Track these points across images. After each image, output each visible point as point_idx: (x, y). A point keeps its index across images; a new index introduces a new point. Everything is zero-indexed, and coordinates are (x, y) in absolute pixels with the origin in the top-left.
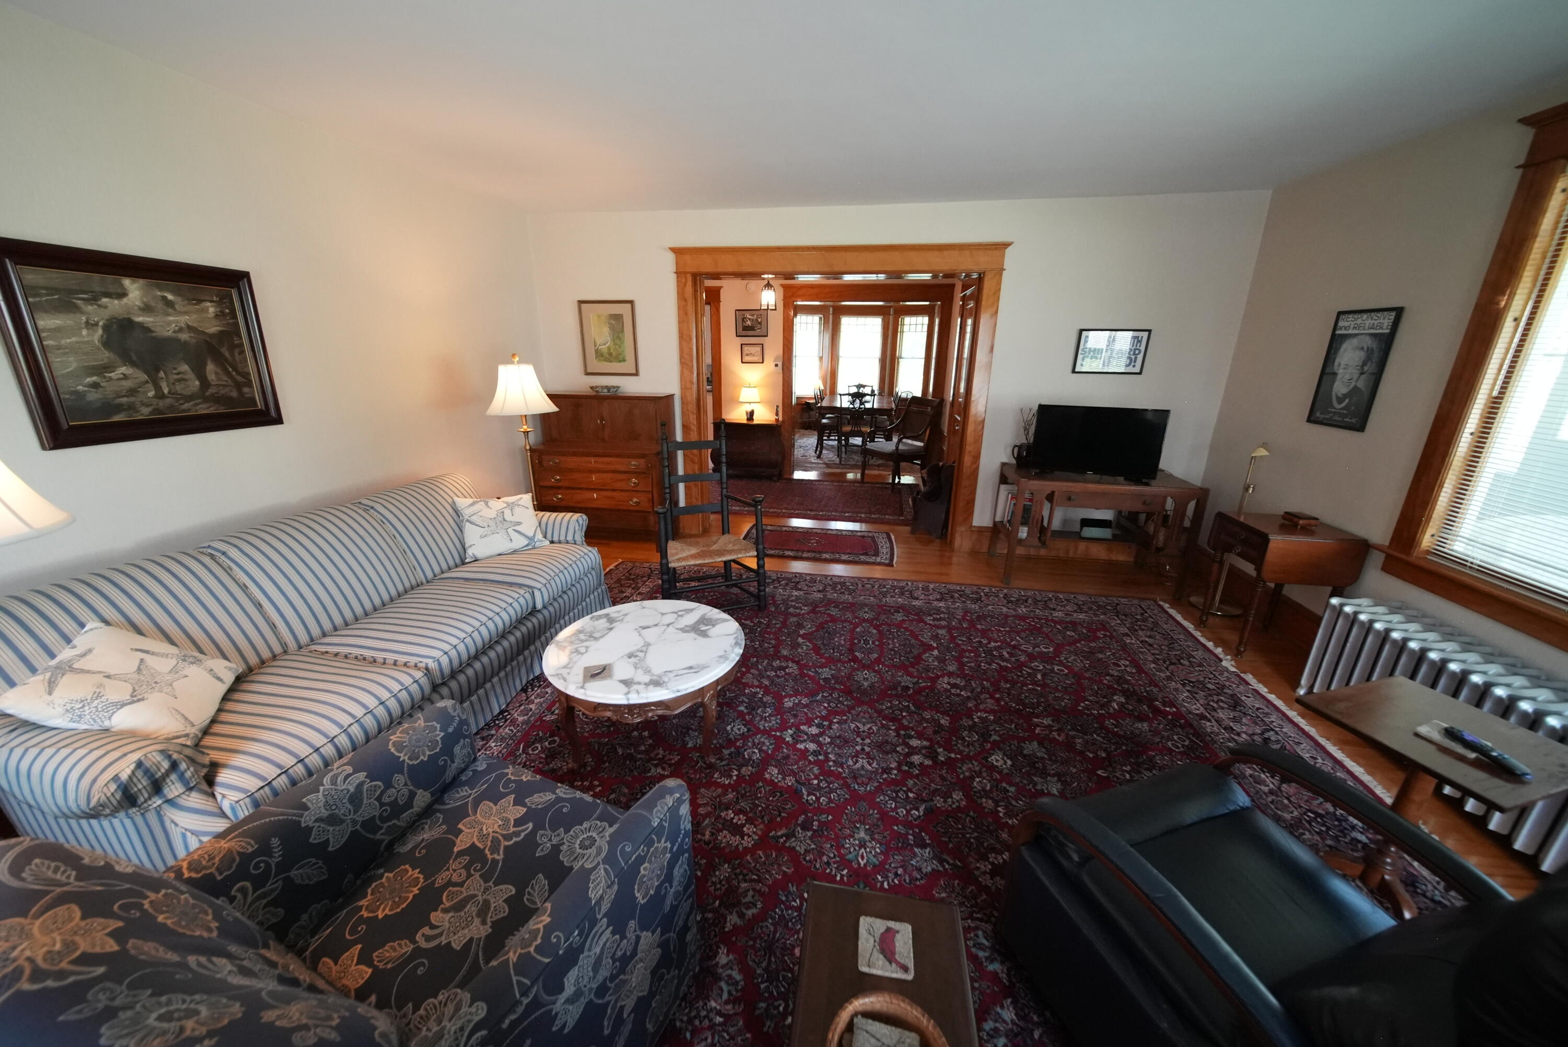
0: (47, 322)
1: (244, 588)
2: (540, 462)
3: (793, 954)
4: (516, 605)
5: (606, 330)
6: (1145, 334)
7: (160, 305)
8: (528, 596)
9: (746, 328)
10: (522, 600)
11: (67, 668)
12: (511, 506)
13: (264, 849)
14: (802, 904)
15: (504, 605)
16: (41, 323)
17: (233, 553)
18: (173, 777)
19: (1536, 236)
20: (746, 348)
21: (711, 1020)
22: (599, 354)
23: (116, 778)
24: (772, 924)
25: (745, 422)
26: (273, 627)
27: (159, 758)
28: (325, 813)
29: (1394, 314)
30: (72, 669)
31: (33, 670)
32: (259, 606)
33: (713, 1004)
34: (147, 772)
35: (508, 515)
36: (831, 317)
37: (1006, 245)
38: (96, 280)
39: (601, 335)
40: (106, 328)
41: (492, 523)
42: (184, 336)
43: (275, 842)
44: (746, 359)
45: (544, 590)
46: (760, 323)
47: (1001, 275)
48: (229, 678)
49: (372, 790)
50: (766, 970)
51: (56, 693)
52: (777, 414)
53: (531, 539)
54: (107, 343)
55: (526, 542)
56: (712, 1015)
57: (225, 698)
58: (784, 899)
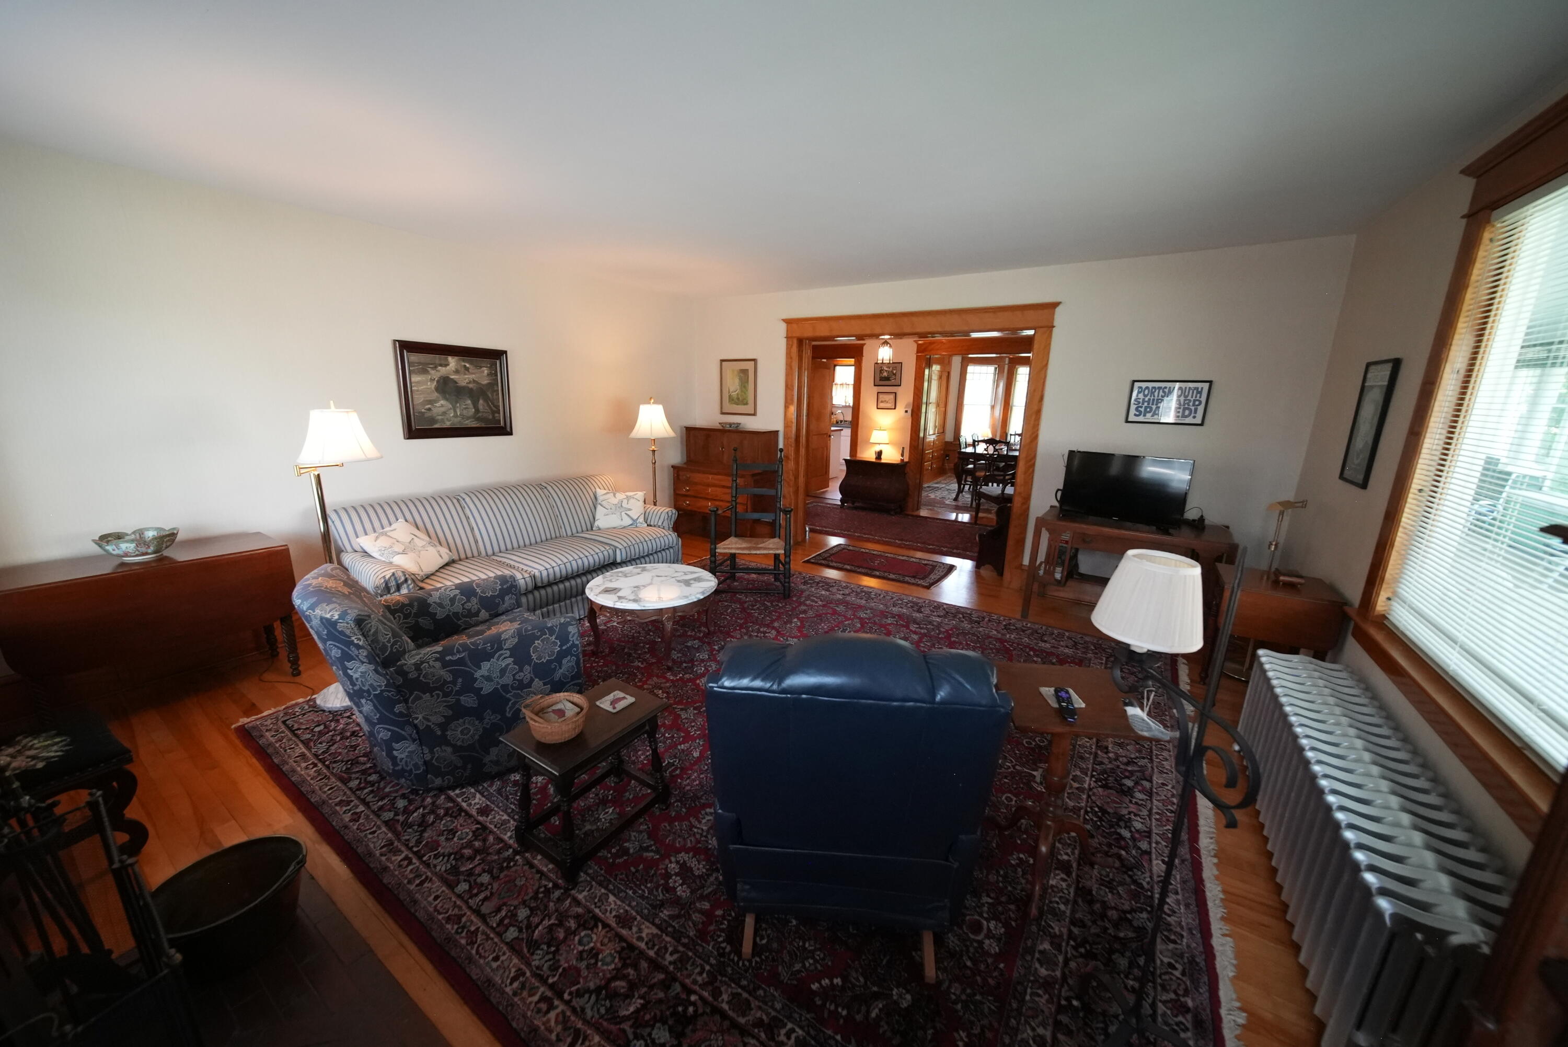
0: (415, 378)
1: (468, 518)
2: (678, 475)
4: (600, 554)
5: (737, 381)
6: (1206, 386)
7: (463, 369)
8: (611, 552)
9: (882, 379)
10: (606, 553)
11: (385, 534)
12: (628, 498)
13: (411, 605)
15: (592, 553)
16: (413, 379)
17: (468, 499)
18: (405, 585)
19: (1467, 287)
20: (881, 396)
22: (731, 399)
23: (384, 577)
25: (874, 460)
26: (476, 542)
27: (401, 574)
28: (438, 601)
29: (1389, 366)
30: (386, 535)
31: (375, 531)
32: (472, 529)
34: (395, 579)
35: (624, 505)
36: (1006, 367)
37: (1055, 305)
38: (437, 358)
39: (733, 384)
40: (438, 382)
41: (613, 507)
42: (471, 386)
43: (416, 604)
44: (881, 405)
45: (623, 550)
46: (895, 374)
47: (1051, 332)
48: (446, 559)
49: (460, 600)
51: (378, 541)
52: (902, 455)
53: (635, 521)
54: (437, 389)
55: (630, 522)
57: (442, 567)
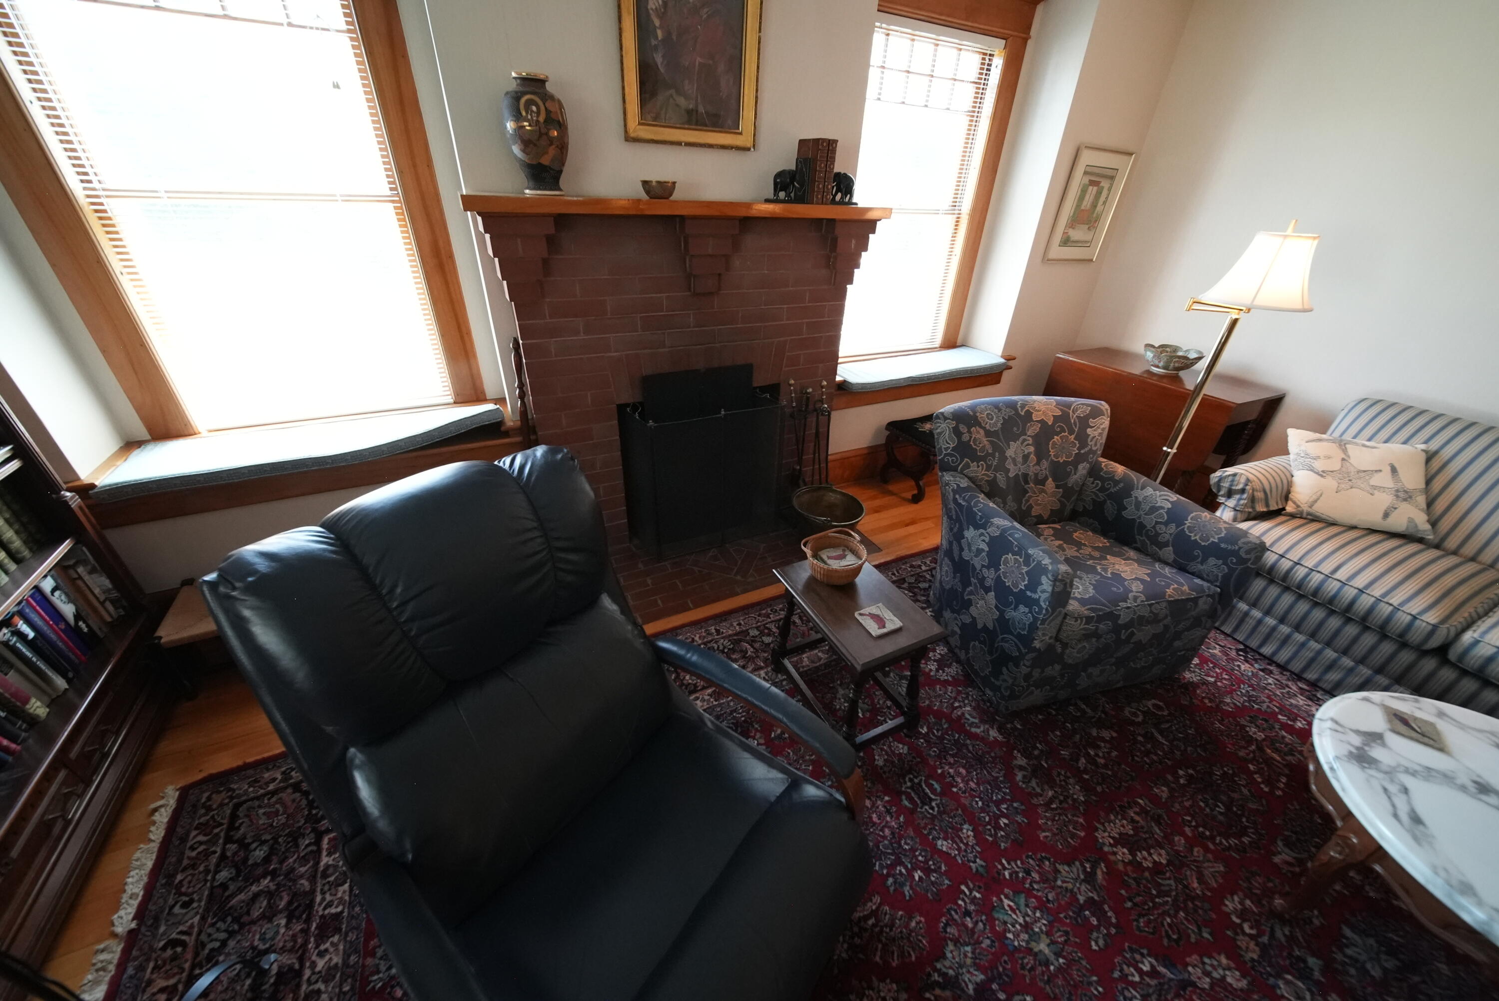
3: (964, 767)
14: (999, 810)
21: (959, 701)
24: (997, 778)
33: (968, 708)
50: (966, 746)
56: (962, 704)
58: (1015, 805)
